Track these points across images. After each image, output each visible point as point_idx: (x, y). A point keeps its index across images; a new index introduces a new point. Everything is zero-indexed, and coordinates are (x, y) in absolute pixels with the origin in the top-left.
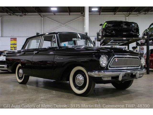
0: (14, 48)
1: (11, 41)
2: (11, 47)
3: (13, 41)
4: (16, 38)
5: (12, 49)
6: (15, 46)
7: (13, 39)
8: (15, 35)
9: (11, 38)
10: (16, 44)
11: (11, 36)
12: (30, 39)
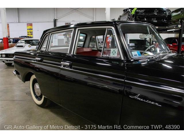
0: (31, 32)
1: (27, 26)
2: (28, 32)
3: (30, 26)
4: (32, 24)
5: (28, 33)
6: (31, 31)
7: (29, 25)
8: (30, 21)
9: (27, 24)
10: (32, 29)
11: (27, 22)
12: (50, 33)
